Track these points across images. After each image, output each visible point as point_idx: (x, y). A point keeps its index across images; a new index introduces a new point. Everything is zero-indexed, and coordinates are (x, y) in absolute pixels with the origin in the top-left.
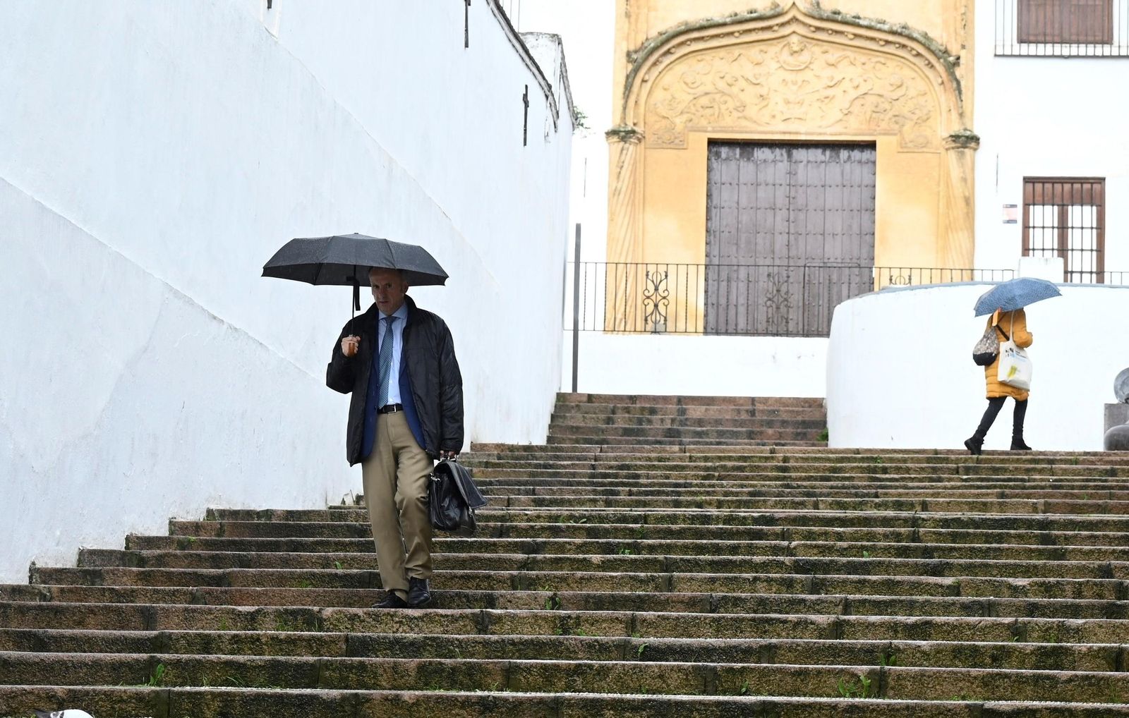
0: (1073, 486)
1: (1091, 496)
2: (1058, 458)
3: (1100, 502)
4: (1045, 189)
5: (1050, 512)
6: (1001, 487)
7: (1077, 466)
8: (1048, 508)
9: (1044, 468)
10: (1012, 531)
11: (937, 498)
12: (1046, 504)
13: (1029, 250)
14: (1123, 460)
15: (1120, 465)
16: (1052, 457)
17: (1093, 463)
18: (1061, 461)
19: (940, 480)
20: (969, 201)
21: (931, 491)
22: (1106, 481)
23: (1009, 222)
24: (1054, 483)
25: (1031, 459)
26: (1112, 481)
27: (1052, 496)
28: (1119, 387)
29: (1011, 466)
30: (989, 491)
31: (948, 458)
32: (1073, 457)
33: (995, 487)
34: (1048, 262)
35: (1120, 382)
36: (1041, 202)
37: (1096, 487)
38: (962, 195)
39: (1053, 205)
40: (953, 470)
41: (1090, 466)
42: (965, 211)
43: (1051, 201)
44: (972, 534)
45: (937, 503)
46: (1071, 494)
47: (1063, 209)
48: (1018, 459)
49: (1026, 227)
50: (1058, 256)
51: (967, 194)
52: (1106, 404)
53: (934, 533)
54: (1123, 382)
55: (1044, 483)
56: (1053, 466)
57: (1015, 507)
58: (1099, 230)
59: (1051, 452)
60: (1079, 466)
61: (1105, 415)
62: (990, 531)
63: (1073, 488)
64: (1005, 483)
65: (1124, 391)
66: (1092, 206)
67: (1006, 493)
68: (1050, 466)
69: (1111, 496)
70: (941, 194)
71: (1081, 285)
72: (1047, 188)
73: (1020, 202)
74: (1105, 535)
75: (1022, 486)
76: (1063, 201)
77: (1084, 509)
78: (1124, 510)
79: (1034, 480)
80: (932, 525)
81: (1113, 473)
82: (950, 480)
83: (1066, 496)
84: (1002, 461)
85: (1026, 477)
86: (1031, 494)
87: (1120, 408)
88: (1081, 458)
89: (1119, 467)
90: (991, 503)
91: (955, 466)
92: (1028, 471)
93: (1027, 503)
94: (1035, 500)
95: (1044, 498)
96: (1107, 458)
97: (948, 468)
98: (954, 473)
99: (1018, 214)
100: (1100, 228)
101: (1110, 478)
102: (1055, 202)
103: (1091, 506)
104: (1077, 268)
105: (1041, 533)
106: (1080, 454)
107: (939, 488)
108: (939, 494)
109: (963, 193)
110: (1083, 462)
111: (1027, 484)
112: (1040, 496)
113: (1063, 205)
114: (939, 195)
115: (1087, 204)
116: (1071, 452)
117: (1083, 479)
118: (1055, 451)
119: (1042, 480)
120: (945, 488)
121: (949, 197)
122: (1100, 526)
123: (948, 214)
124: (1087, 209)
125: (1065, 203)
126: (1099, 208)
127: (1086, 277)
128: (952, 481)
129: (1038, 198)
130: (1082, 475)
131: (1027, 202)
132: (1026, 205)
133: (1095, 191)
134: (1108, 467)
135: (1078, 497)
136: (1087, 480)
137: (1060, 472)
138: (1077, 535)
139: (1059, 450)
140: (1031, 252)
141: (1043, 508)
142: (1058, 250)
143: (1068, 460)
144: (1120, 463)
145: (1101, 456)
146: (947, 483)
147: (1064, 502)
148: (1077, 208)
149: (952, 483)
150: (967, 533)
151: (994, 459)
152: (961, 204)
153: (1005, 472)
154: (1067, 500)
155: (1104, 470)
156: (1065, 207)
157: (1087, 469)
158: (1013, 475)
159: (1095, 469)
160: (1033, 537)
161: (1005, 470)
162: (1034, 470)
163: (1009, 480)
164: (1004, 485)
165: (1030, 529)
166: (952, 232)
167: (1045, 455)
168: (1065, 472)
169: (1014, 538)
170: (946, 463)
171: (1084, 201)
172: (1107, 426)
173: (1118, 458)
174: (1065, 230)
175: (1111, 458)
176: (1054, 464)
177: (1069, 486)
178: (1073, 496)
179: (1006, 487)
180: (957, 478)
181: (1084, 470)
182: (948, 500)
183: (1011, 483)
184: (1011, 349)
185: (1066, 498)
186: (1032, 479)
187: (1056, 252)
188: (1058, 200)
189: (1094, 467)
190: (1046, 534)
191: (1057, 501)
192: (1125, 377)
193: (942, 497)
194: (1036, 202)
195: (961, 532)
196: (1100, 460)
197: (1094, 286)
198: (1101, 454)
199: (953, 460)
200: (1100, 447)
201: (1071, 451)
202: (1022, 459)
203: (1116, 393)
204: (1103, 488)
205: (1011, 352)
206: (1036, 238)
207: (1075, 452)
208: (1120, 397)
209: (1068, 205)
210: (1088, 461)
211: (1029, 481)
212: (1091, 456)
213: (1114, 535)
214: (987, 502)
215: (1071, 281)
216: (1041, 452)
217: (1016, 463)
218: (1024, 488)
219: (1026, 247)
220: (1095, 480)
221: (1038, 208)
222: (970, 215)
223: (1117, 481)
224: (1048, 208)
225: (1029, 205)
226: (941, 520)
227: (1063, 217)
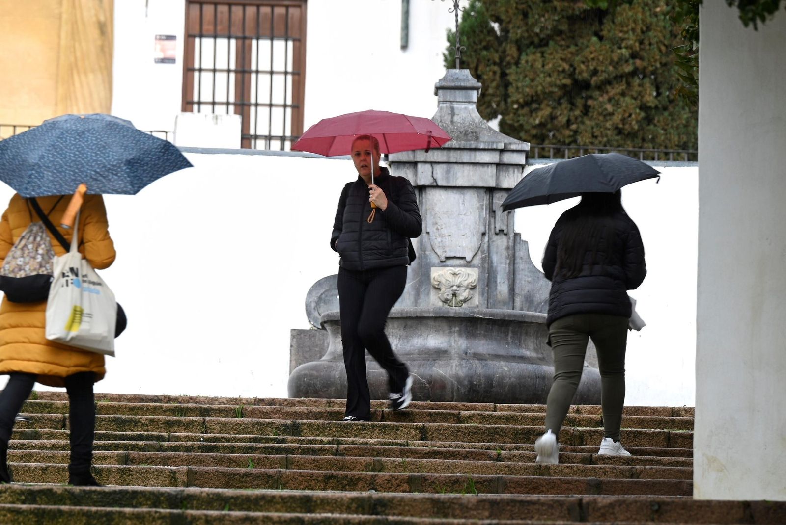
0: (234, 447)
1: (258, 463)
2: (216, 407)
3: (271, 471)
4: (219, 15)
5: (196, 485)
6: (125, 447)
7: (243, 419)
8: (192, 478)
9: (193, 420)
10: (128, 510)
11: (29, 461)
12: (190, 473)
13: (192, 103)
14: (311, 412)
15: (307, 418)
16: (206, 406)
17: (266, 415)
18: (221, 412)
19: (37, 436)
20: (105, 29)
21: (20, 451)
22: (284, 441)
23: (163, 61)
24: (205, 443)
25: (176, 407)
26: (291, 441)
27: (200, 461)
28: (313, 305)
29: (144, 418)
30: (106, 453)
31: (51, 404)
32: (237, 407)
33: (117, 447)
34: (219, 121)
35: (315, 298)
36: (212, 33)
37: (267, 450)
38: (94, 19)
39: (229, 38)
40: (58, 422)
41: (261, 420)
42: (99, 43)
43: (226, 33)
44: (67, 512)
45: (28, 470)
46: (229, 459)
47: (243, 44)
48: (155, 408)
49: (189, 70)
50: (236, 113)
51: (102, 18)
52: (292, 330)
53: (10, 510)
54: (320, 298)
55: (190, 443)
56: (207, 418)
57: (144, 477)
58: (296, 77)
59: (207, 398)
60: (246, 420)
61: (291, 346)
62: (94, 509)
63: (233, 450)
64: (133, 442)
65: (321, 311)
66: (286, 40)
67: (131, 457)
68: (201, 419)
69: (288, 464)
70: (65, 16)
71: (267, 152)
72: (222, 13)
73: (180, 32)
74: (267, 517)
75: (157, 447)
76: (244, 31)
77: (246, 481)
78: (306, 484)
79: (178, 438)
80: (10, 499)
81: (295, 429)
82: (51, 436)
83: (220, 461)
84: (132, 410)
85: (165, 434)
86: (169, 458)
87: (314, 336)
88: (250, 408)
89: (304, 421)
90: (108, 470)
91: (60, 415)
92: (169, 425)
93: (161, 472)
94: (173, 468)
95: (188, 465)
96: (287, 409)
97: (50, 419)
98: (60, 426)
99: (177, 49)
100: (298, 74)
101: (290, 438)
102: (233, 33)
103: (257, 477)
104: (263, 131)
105: (171, 514)
106: (248, 402)
107: (33, 447)
108: (31, 455)
109: (96, 15)
110: (253, 413)
111: (166, 444)
112: (183, 462)
113: (244, 38)
114: (60, 18)
115: (279, 37)
116: (236, 399)
117: (250, 439)
118: (212, 396)
119: (188, 438)
120: (42, 447)
121: (76, 22)
122: (262, 503)
123: (74, 47)
124: (279, 44)
125: (247, 34)
126: (297, 43)
127: (275, 145)
128: (54, 438)
129: (208, 27)
130: (249, 433)
131: (191, 33)
132: (189, 37)
133: (292, 18)
134: (289, 421)
135: (238, 462)
136: (256, 440)
137: (217, 427)
138: (224, 516)
139: (219, 396)
140: (196, 107)
141: (185, 479)
142: (235, 104)
143: (231, 410)
144: (308, 415)
145: (280, 405)
146: (46, 441)
147: (217, 471)
148: (265, 44)
149: (53, 441)
150: (60, 511)
151: (120, 407)
152: (93, 33)
153: (135, 426)
154: (221, 468)
155: (282, 425)
156: (247, 42)
157: (257, 423)
158: (146, 431)
159: (269, 424)
160: (159, 518)
161: (135, 423)
162: (178, 423)
163: (140, 438)
164: (130, 445)
165: (156, 507)
166: (78, 73)
167: (196, 403)
168: (224, 427)
169: (130, 519)
170: (49, 412)
171: (276, 32)
172: (294, 362)
173: (304, 409)
174: (246, 75)
175: (295, 409)
176: (209, 416)
177: (227, 447)
178: (231, 462)
179: (133, 447)
180: (62, 434)
181: (253, 425)
182: (43, 465)
183: (141, 443)
184: (72, 270)
185: (221, 465)
186: (174, 436)
187: (232, 108)
188: (236, 30)
189: (268, 420)
190: (179, 515)
191: (206, 468)
192: (322, 291)
193: (36, 461)
194: (204, 33)
195: (51, 510)
196: (278, 411)
197: (286, 155)
198: (282, 402)
199: (58, 408)
200: (281, 391)
201: (236, 396)
202: (161, 407)
203: (309, 314)
204: (278, 451)
205: (72, 276)
206: (204, 86)
207: (241, 400)
208: (315, 320)
209: (251, 39)
210: (260, 412)
211: (169, 439)
212: (266, 404)
213: (279, 517)
214: (102, 469)
215: (255, 148)
216: (191, 398)
217: (153, 413)
218: (161, 449)
219: (189, 100)
220: (267, 440)
221: (208, 42)
222: (106, 49)
223: (300, 441)
224: (222, 43)
225: (194, 37)
226: (22, 492)
227: (243, 56)
